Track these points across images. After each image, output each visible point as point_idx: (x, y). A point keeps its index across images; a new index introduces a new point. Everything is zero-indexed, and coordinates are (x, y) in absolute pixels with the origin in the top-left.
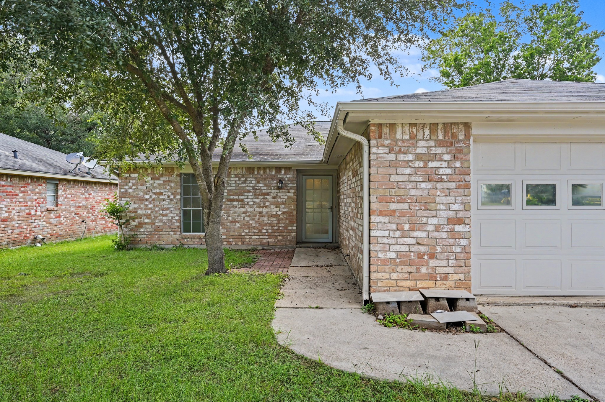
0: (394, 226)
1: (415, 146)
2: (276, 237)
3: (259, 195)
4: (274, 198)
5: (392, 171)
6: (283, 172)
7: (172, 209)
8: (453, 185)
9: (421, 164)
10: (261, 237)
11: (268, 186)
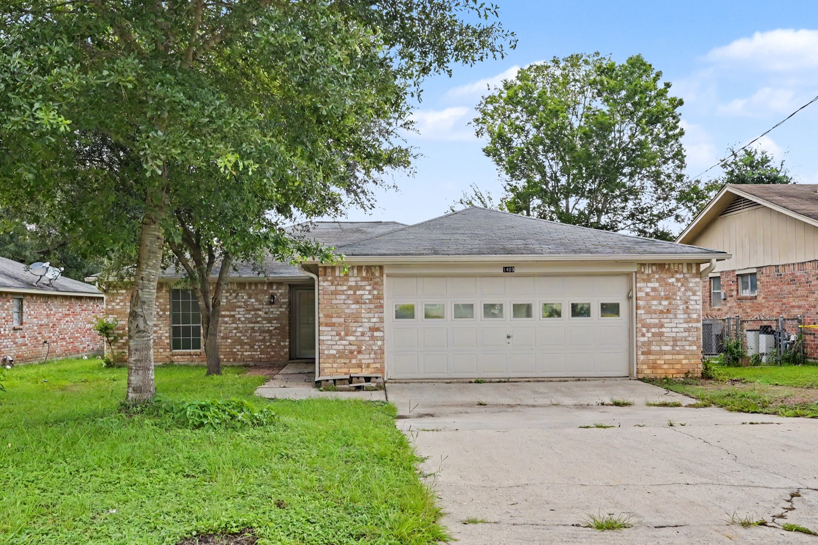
0: (334, 333)
1: (347, 280)
2: (268, 353)
3: (251, 310)
4: (266, 313)
5: (333, 297)
6: (275, 287)
7: (162, 326)
8: (372, 306)
9: (352, 292)
10: (253, 353)
11: (260, 302)
